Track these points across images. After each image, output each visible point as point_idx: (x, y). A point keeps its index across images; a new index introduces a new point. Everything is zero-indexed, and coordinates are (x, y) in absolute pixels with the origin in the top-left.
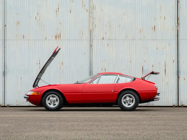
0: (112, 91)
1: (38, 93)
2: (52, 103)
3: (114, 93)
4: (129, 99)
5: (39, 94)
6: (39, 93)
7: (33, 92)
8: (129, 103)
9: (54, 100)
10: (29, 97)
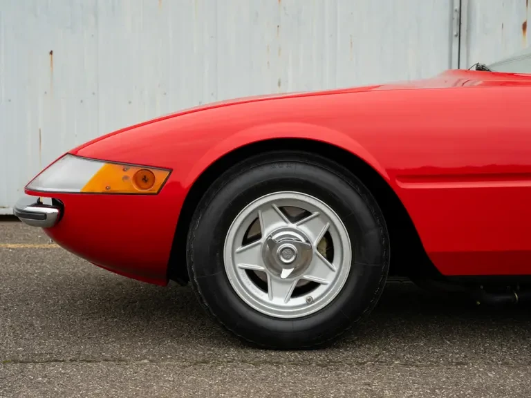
1: (144, 179)
2: (286, 273)
5: (155, 189)
6: (161, 177)
7: (99, 166)
9: (298, 244)
10: (60, 216)
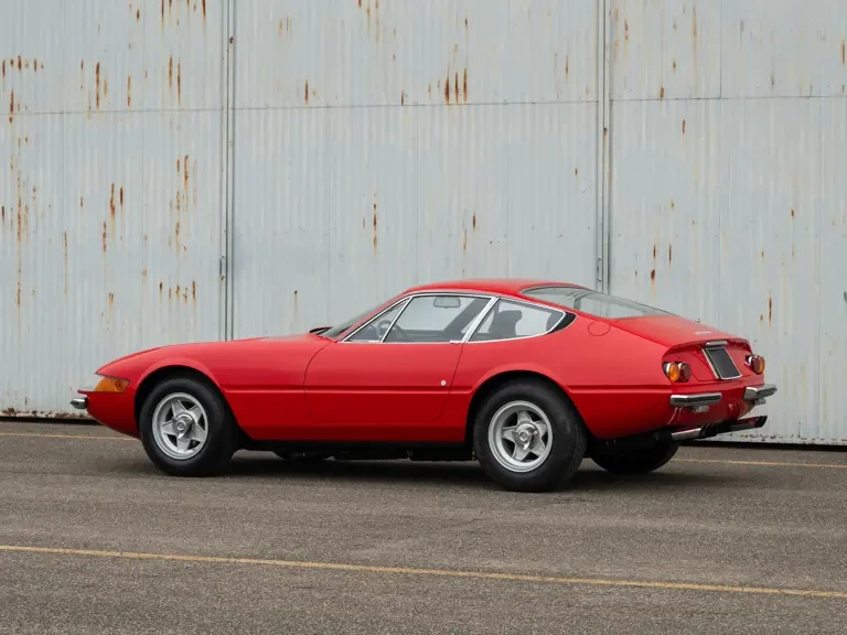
0: (443, 383)
1: (119, 384)
3: (452, 393)
4: (529, 429)
5: (123, 390)
6: (125, 383)
8: (526, 446)
9: (189, 421)
